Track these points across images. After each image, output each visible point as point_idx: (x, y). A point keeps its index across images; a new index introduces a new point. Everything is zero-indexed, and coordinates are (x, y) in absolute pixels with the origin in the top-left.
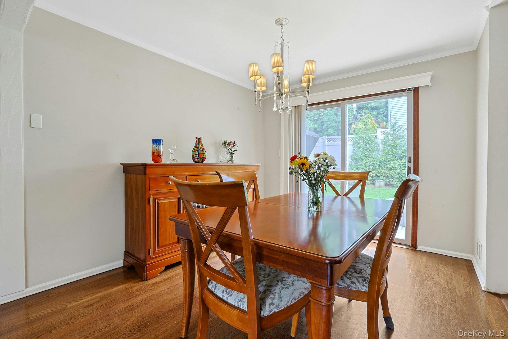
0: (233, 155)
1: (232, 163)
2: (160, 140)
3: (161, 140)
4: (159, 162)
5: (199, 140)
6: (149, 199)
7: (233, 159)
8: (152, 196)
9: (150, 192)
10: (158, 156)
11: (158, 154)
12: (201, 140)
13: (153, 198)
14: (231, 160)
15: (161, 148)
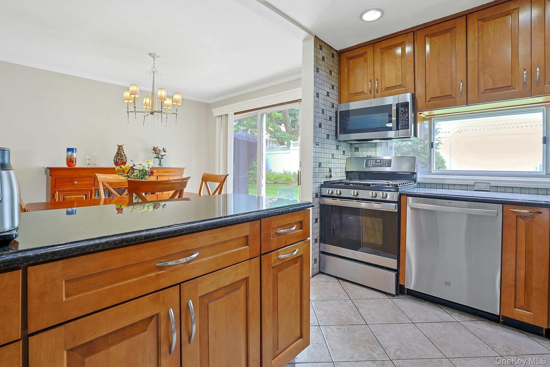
0: (162, 160)
1: (160, 167)
2: (73, 149)
3: (75, 149)
4: (72, 166)
5: (120, 148)
6: (54, 194)
7: (162, 163)
8: (57, 192)
9: (55, 189)
10: (71, 161)
11: (70, 160)
12: (123, 148)
13: (58, 194)
14: (160, 164)
15: (75, 155)
